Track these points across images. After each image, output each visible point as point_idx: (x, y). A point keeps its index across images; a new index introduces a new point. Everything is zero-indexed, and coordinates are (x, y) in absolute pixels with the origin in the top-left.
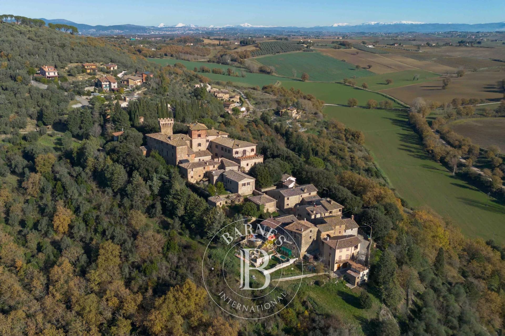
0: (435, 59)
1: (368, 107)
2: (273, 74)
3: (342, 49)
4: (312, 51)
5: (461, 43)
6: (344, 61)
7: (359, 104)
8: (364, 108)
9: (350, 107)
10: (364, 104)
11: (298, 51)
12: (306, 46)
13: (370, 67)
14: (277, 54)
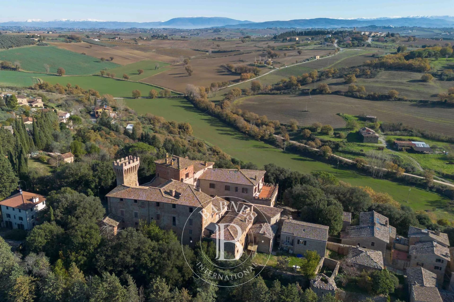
0: (154, 50)
1: (151, 97)
2: (20, 70)
3: (73, 43)
4: (46, 45)
5: (153, 37)
6: (85, 54)
7: (142, 95)
8: (147, 98)
9: (134, 98)
10: (147, 95)
11: (31, 46)
12: (37, 40)
13: (112, 59)
14: (10, 49)
